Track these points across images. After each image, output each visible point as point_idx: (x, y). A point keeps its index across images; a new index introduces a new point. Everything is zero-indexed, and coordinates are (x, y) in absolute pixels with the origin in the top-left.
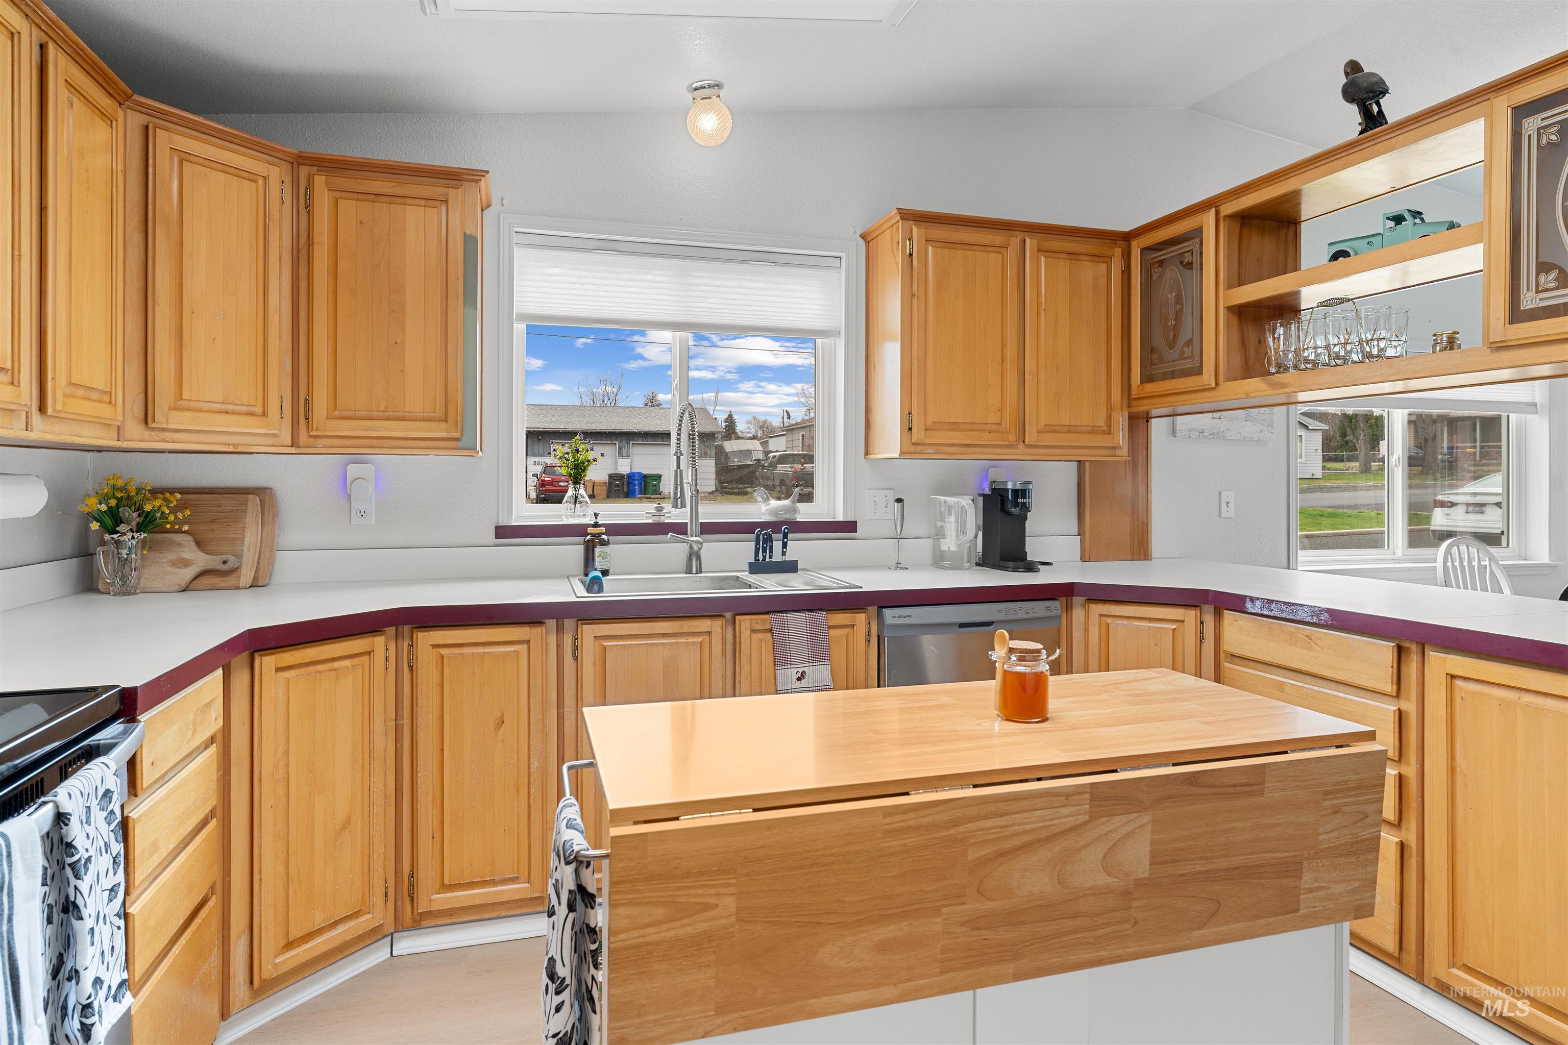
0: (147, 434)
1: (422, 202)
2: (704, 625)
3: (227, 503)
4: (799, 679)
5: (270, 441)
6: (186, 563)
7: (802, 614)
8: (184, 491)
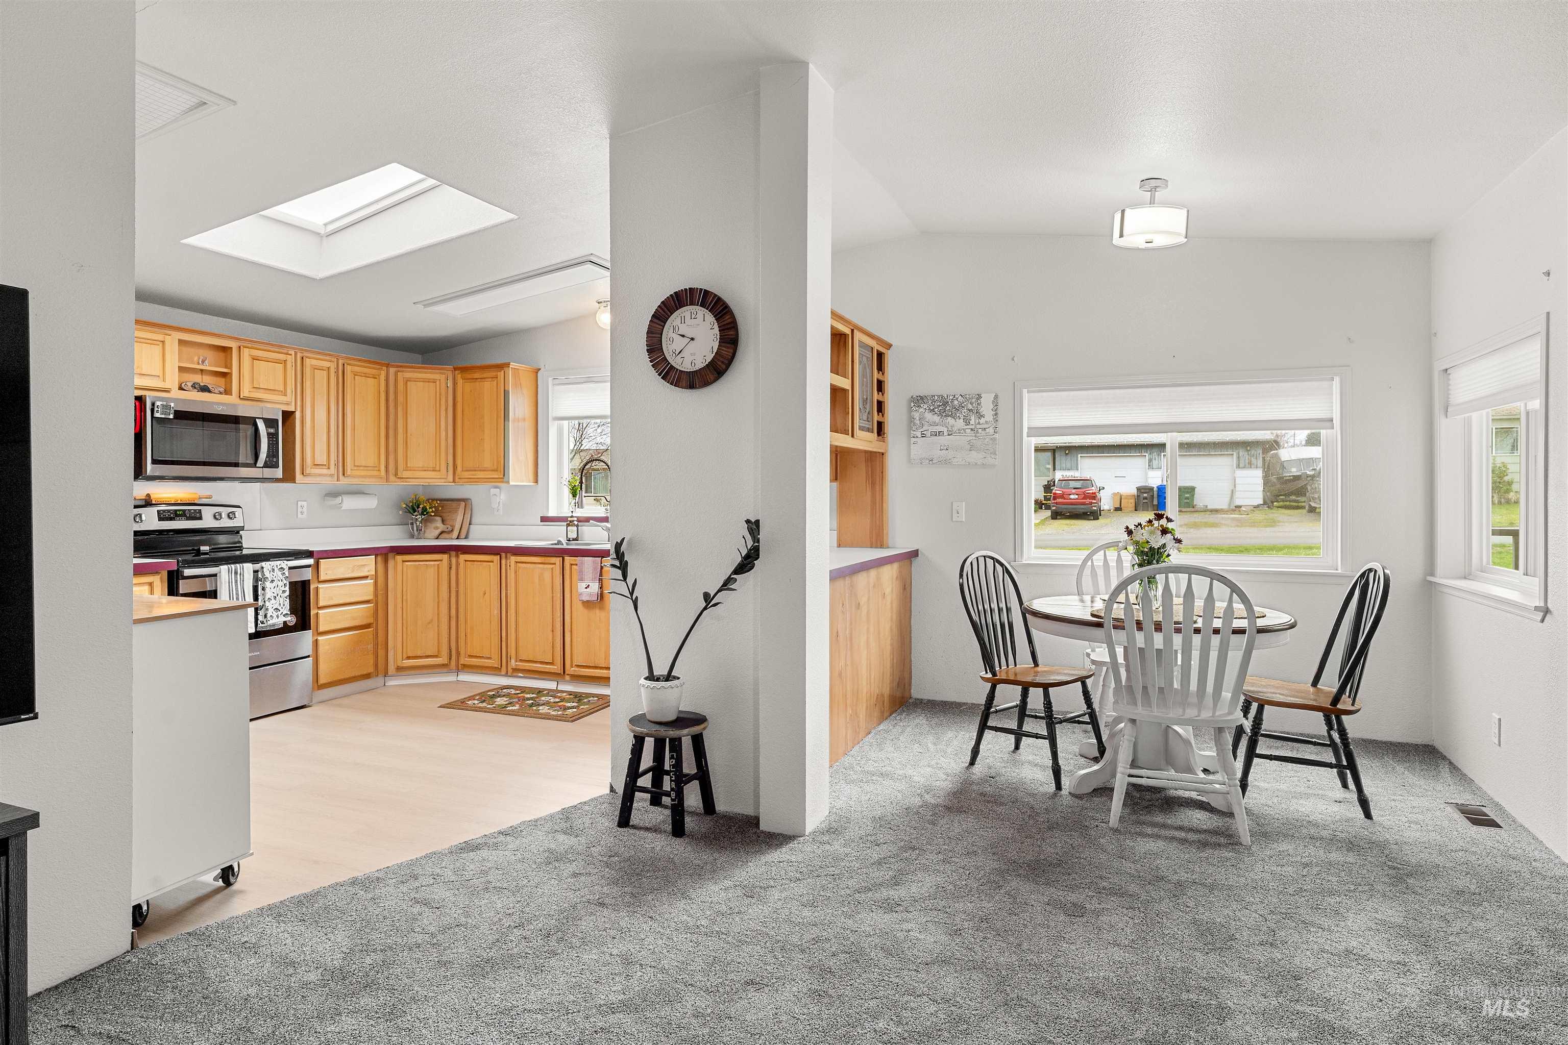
0: (397, 480)
1: (490, 379)
2: (553, 560)
3: (454, 504)
4: (586, 588)
5: (443, 480)
6: (437, 528)
7: (591, 558)
8: (441, 500)
